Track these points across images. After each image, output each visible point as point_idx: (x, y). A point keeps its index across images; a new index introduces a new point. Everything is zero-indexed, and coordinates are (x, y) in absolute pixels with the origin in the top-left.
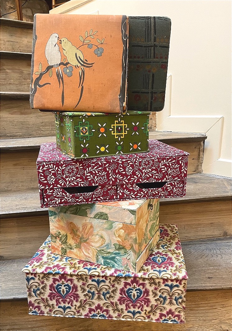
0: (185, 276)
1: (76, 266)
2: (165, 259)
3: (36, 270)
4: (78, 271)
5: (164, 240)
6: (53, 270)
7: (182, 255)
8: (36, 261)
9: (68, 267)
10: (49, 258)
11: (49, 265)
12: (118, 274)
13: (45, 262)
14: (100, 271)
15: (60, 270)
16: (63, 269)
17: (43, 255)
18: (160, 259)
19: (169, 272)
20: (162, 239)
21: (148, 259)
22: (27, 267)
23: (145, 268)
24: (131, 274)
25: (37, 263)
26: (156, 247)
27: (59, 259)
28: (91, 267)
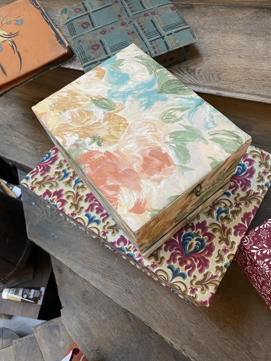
0: (205, 303)
1: (80, 203)
2: (202, 246)
3: (35, 190)
4: (77, 216)
5: (232, 198)
6: (52, 199)
7: (234, 252)
8: (41, 171)
9: (70, 201)
10: (58, 171)
11: (51, 186)
12: (120, 247)
13: (51, 179)
14: (101, 230)
15: (58, 203)
16: (64, 202)
17: (54, 159)
18: (195, 243)
19: (188, 279)
20: (230, 191)
21: (178, 234)
22: (27, 179)
23: (162, 253)
24: (136, 256)
25: (41, 175)
26: (209, 208)
27: (68, 179)
28: (96, 215)
